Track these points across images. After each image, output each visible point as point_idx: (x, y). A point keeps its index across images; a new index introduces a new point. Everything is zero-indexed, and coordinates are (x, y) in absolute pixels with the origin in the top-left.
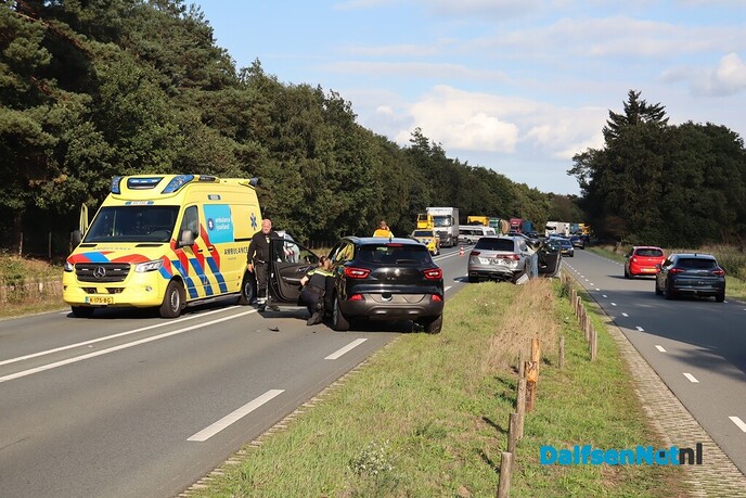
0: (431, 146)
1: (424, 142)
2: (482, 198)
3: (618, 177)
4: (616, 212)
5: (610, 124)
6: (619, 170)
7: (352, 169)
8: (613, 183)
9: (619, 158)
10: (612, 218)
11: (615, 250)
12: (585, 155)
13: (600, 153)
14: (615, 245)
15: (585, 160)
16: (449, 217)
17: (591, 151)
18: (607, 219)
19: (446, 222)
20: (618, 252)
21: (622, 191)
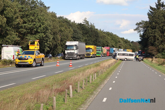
0: (90, 24)
1: (87, 22)
2: (107, 42)
3: (153, 30)
4: (153, 45)
5: (150, 11)
6: (153, 28)
7: (34, 25)
8: (152, 33)
9: (154, 23)
10: (151, 47)
11: (152, 60)
12: (140, 23)
13: (146, 22)
14: (152, 58)
15: (141, 25)
16: (76, 45)
17: (143, 21)
18: (149, 47)
19: (75, 48)
20: (153, 61)
21: (155, 36)
